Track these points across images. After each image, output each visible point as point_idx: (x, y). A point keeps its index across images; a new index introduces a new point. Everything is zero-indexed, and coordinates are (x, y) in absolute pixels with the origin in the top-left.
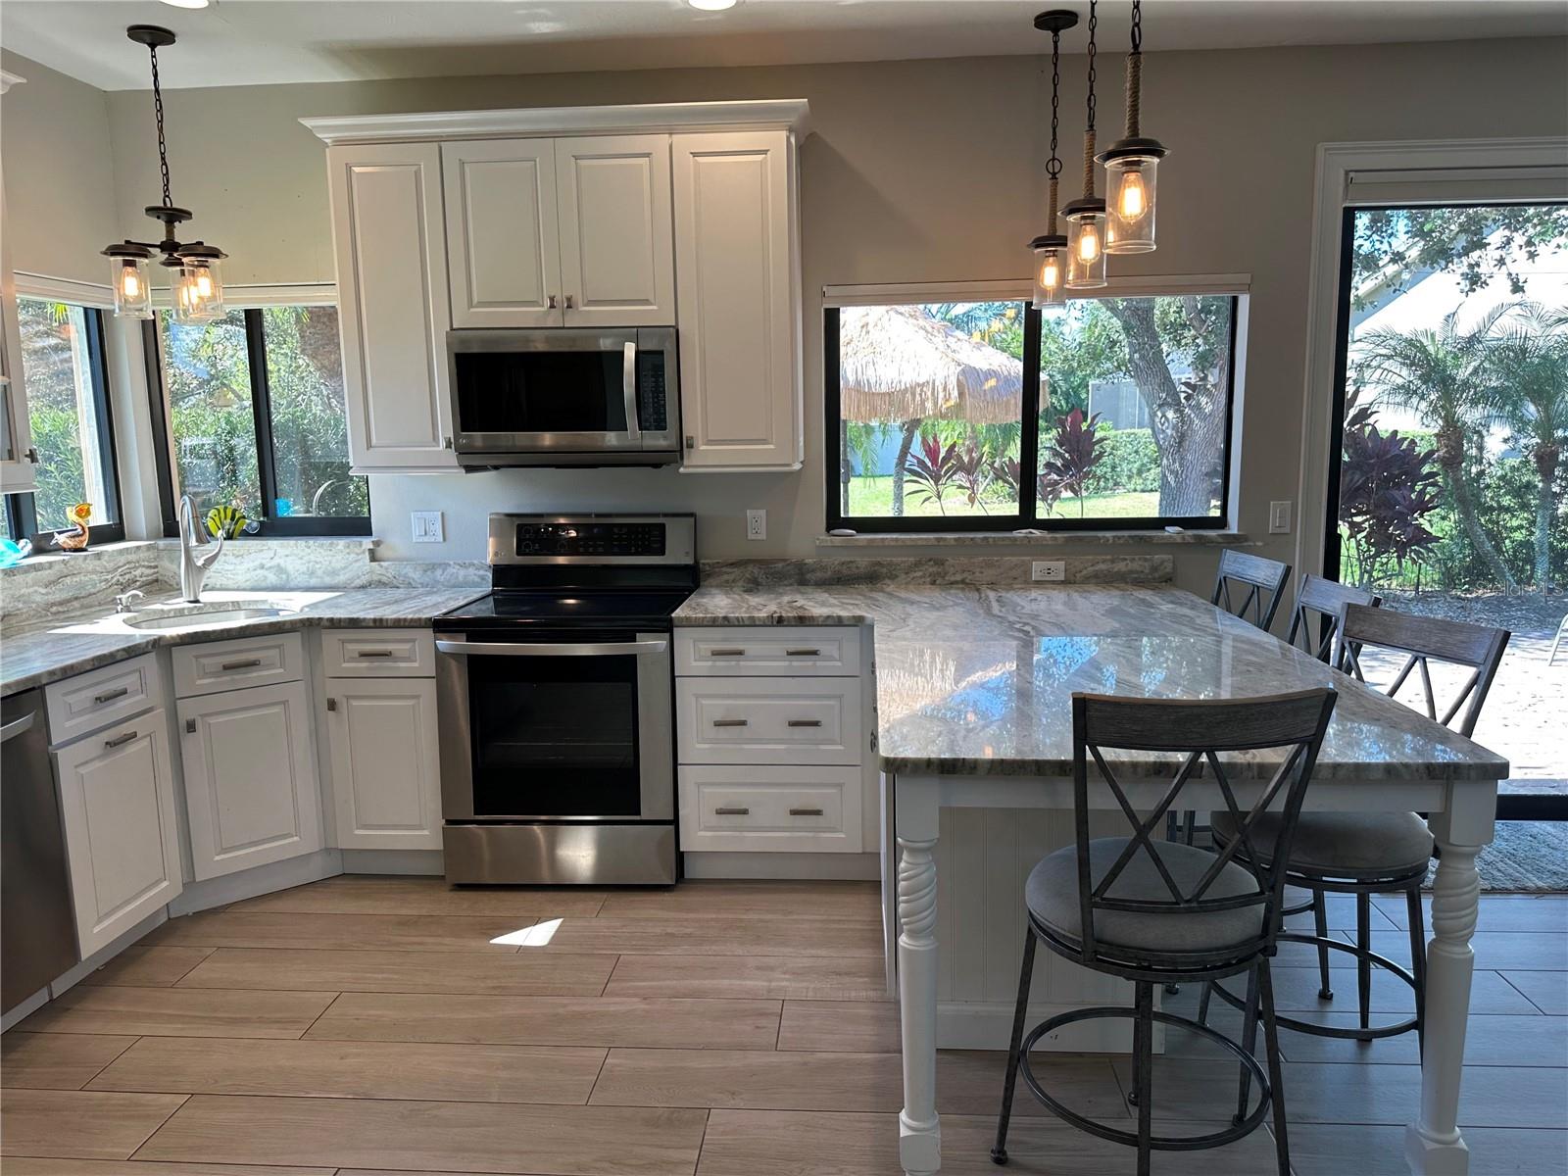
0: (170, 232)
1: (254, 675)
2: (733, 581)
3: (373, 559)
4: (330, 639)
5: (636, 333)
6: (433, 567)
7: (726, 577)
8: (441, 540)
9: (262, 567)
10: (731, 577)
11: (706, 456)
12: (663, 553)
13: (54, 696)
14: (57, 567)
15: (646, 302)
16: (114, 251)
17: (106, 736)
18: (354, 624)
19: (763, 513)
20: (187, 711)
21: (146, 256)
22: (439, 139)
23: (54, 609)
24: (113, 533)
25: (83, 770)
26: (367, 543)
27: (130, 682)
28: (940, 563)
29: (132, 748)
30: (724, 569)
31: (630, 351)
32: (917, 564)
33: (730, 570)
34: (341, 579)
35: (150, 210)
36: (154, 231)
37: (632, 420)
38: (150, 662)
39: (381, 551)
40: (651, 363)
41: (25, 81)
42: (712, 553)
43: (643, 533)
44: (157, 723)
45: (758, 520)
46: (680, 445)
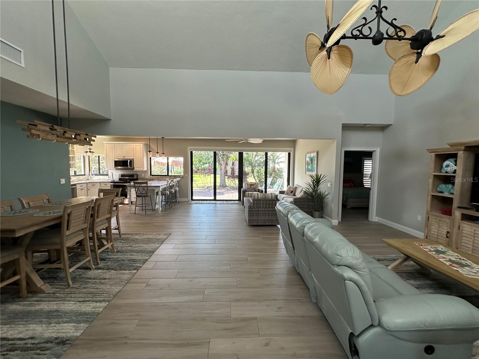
1: (95, 186)
4: (102, 183)
5: (129, 159)
9: (98, 178)
11: (136, 169)
12: (134, 177)
13: (77, 185)
15: (131, 157)
16: (85, 152)
18: (104, 182)
20: (88, 188)
22: (114, 144)
24: (84, 175)
25: (79, 191)
26: (108, 176)
27: (84, 185)
28: (159, 179)
29: (83, 190)
32: (157, 179)
34: (106, 179)
36: (89, 150)
37: (129, 166)
38: (85, 184)
40: (131, 161)
42: (139, 177)
43: (132, 176)
44: (86, 189)
45: (143, 175)
46: (134, 168)
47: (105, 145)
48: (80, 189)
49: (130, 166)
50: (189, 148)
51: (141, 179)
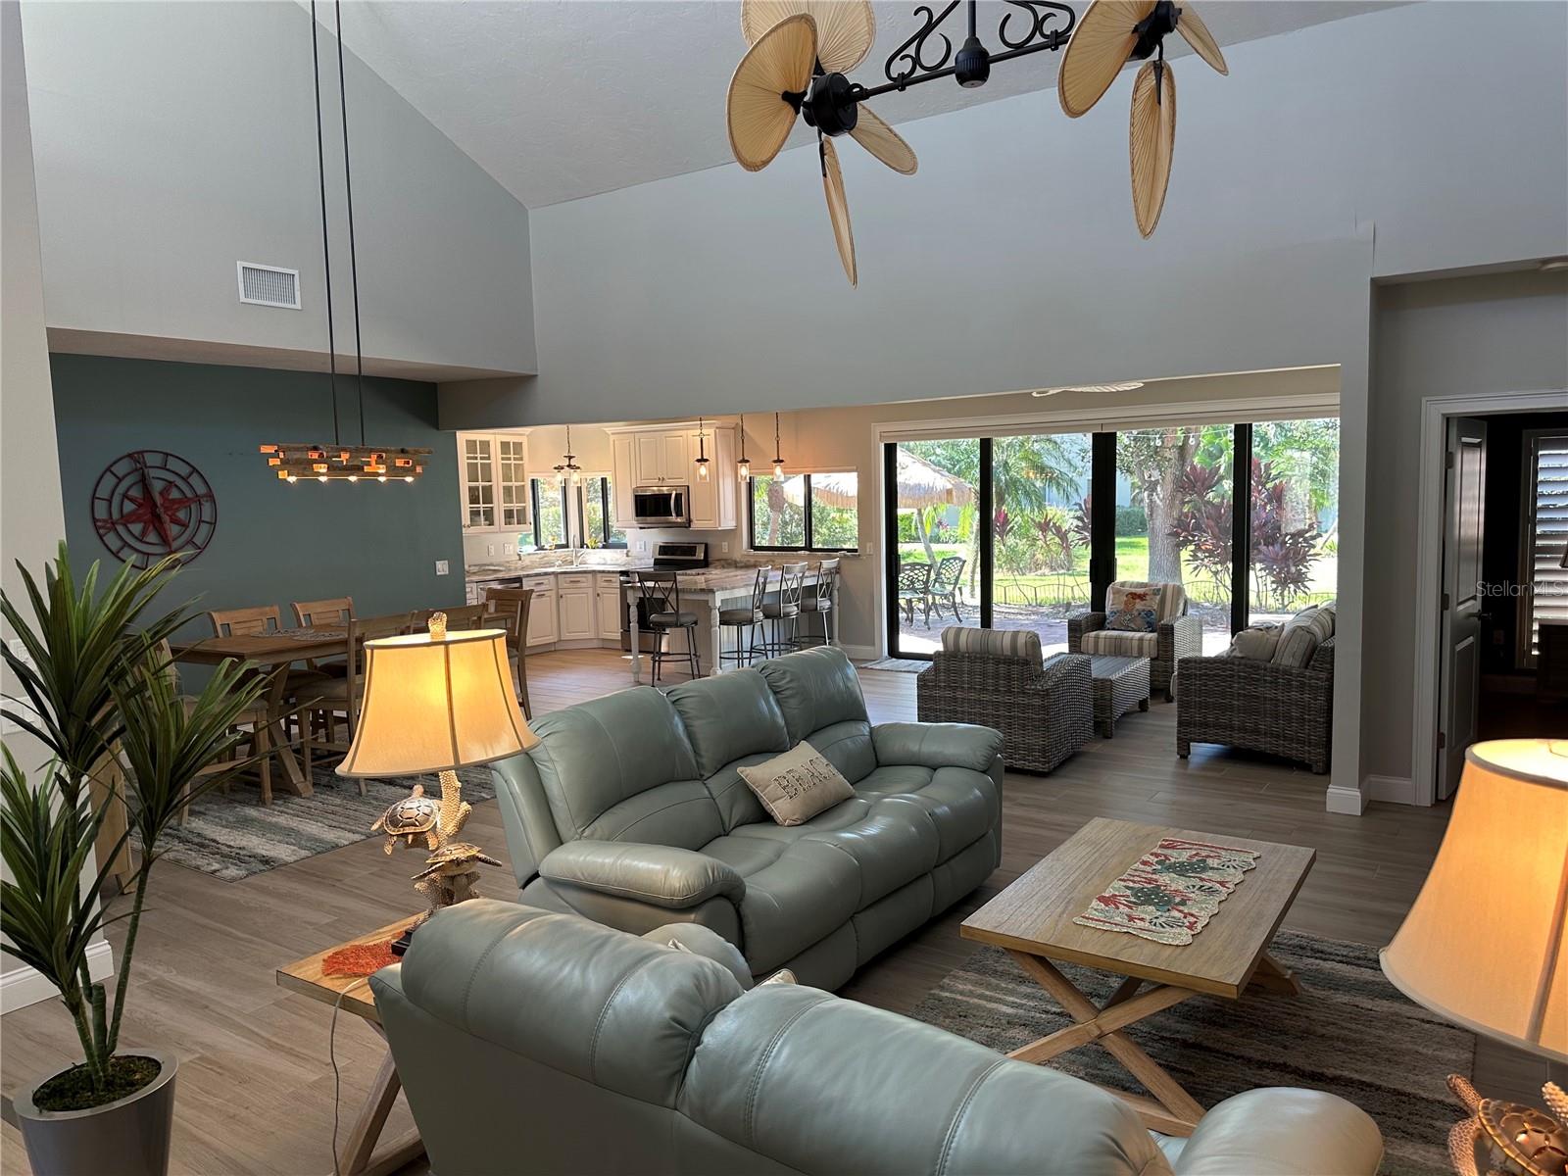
0: (569, 462)
1: (579, 585)
2: (720, 565)
3: (627, 556)
4: (599, 575)
5: (676, 488)
6: (640, 559)
7: (715, 564)
8: (642, 552)
9: (599, 555)
12: (695, 555)
14: (543, 554)
15: (681, 478)
17: (537, 593)
18: (603, 572)
19: (726, 543)
20: (561, 592)
24: (567, 546)
26: (625, 551)
27: (545, 582)
28: (773, 561)
30: (716, 561)
31: (674, 493)
34: (619, 562)
35: (564, 456)
36: (566, 462)
37: (673, 513)
38: (551, 578)
39: (630, 554)
42: (714, 555)
43: (690, 550)
44: (553, 594)
45: (725, 544)
46: (689, 521)
47: (612, 438)
49: (677, 515)
50: (878, 429)
51: (718, 563)
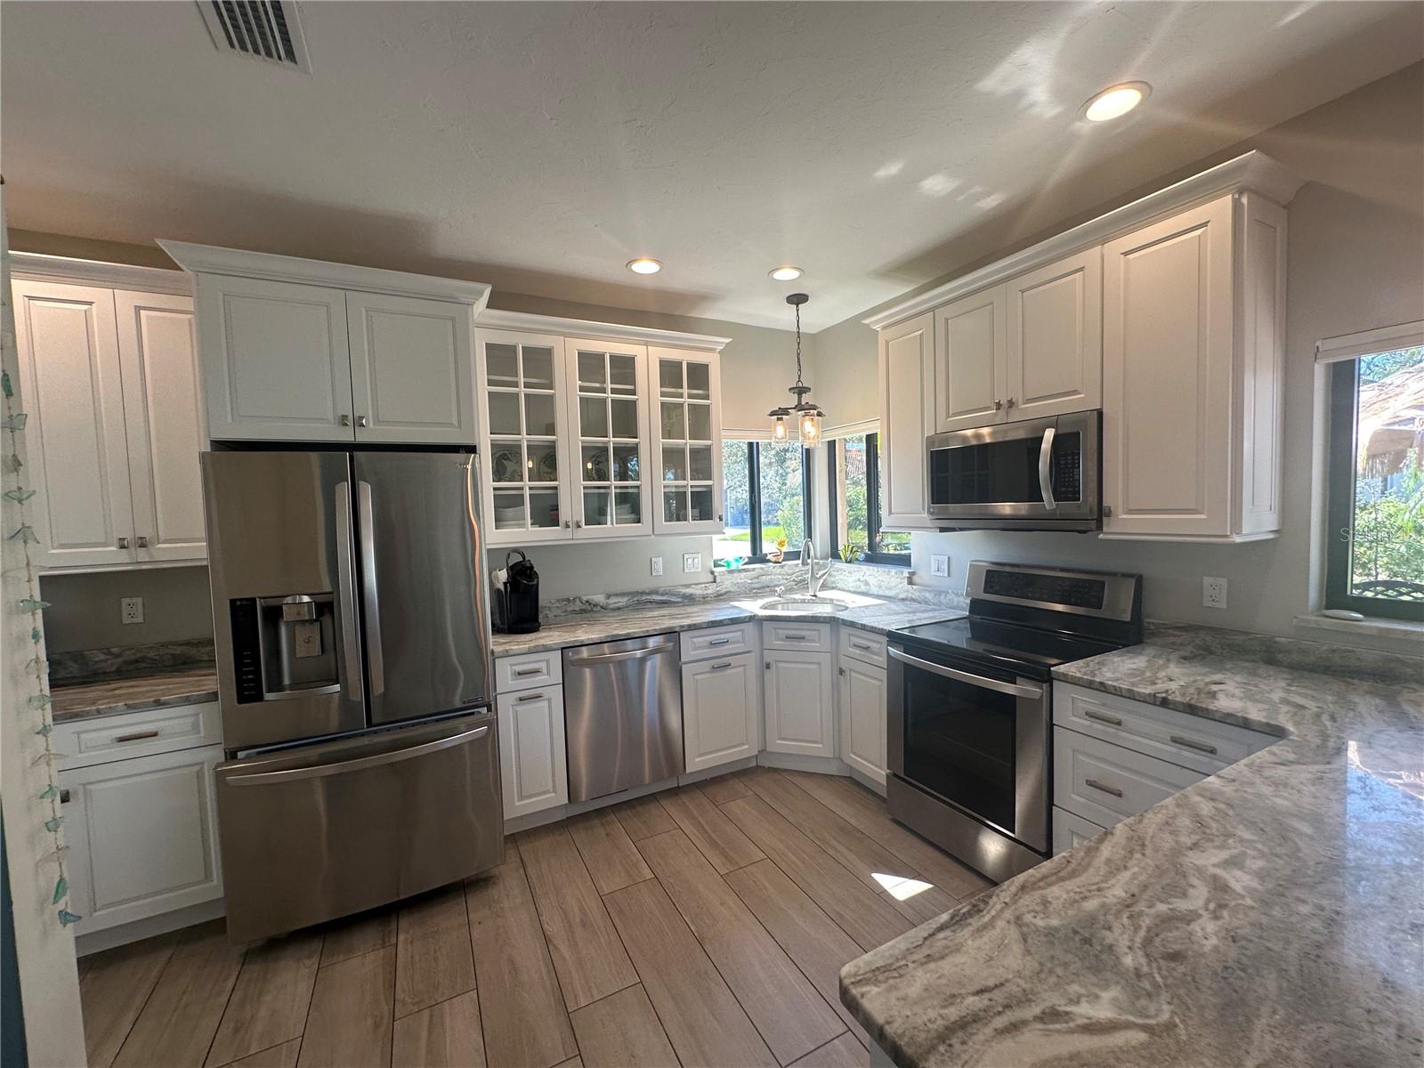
0: (800, 400)
1: (802, 644)
2: (1181, 644)
3: (910, 582)
5: (1054, 422)
6: (939, 593)
7: (1172, 639)
8: (946, 575)
9: (859, 580)
10: (1179, 640)
11: (1125, 523)
12: (1100, 607)
13: (685, 638)
14: (757, 571)
15: (1075, 392)
16: (773, 414)
17: (713, 662)
19: (1223, 582)
21: (787, 415)
22: (934, 308)
23: (755, 591)
25: (698, 677)
26: (906, 572)
29: (730, 671)
30: (1170, 631)
31: (1049, 434)
33: (1180, 633)
35: (790, 389)
37: (1050, 494)
38: (752, 627)
39: (916, 579)
40: (1067, 445)
41: (731, 340)
42: (1158, 615)
44: (751, 661)
45: (1218, 587)
46: (1101, 514)
48: (706, 665)
49: (1057, 497)
